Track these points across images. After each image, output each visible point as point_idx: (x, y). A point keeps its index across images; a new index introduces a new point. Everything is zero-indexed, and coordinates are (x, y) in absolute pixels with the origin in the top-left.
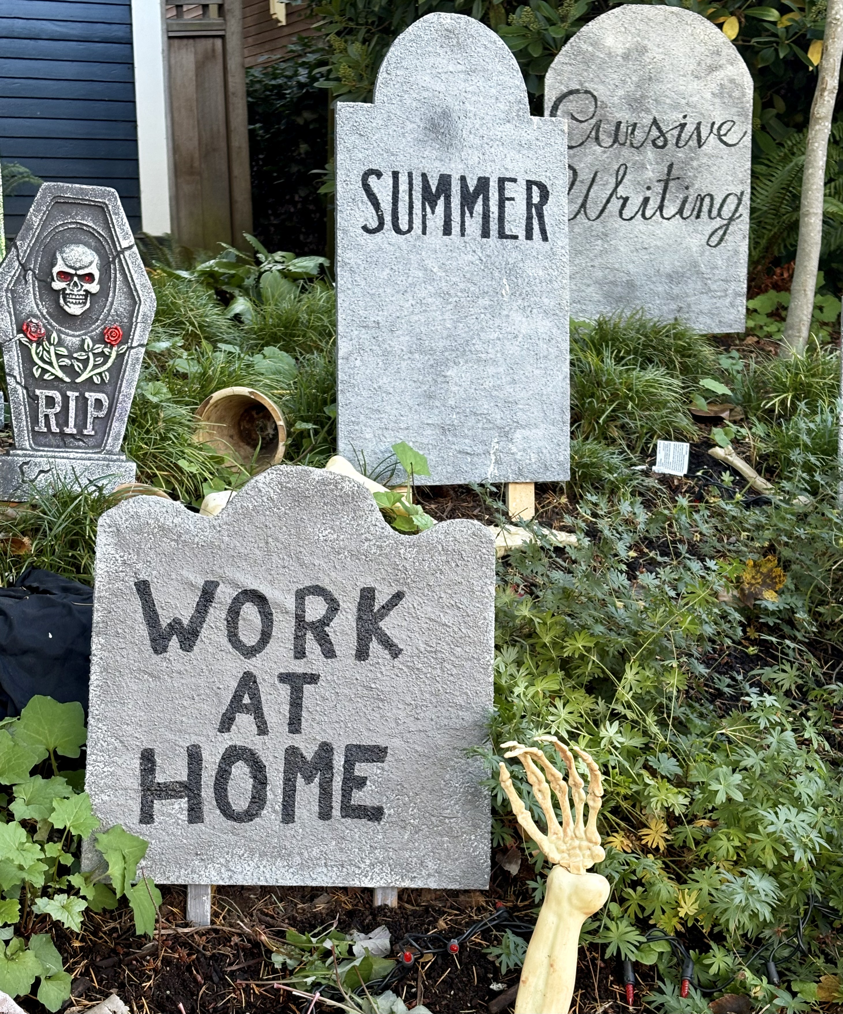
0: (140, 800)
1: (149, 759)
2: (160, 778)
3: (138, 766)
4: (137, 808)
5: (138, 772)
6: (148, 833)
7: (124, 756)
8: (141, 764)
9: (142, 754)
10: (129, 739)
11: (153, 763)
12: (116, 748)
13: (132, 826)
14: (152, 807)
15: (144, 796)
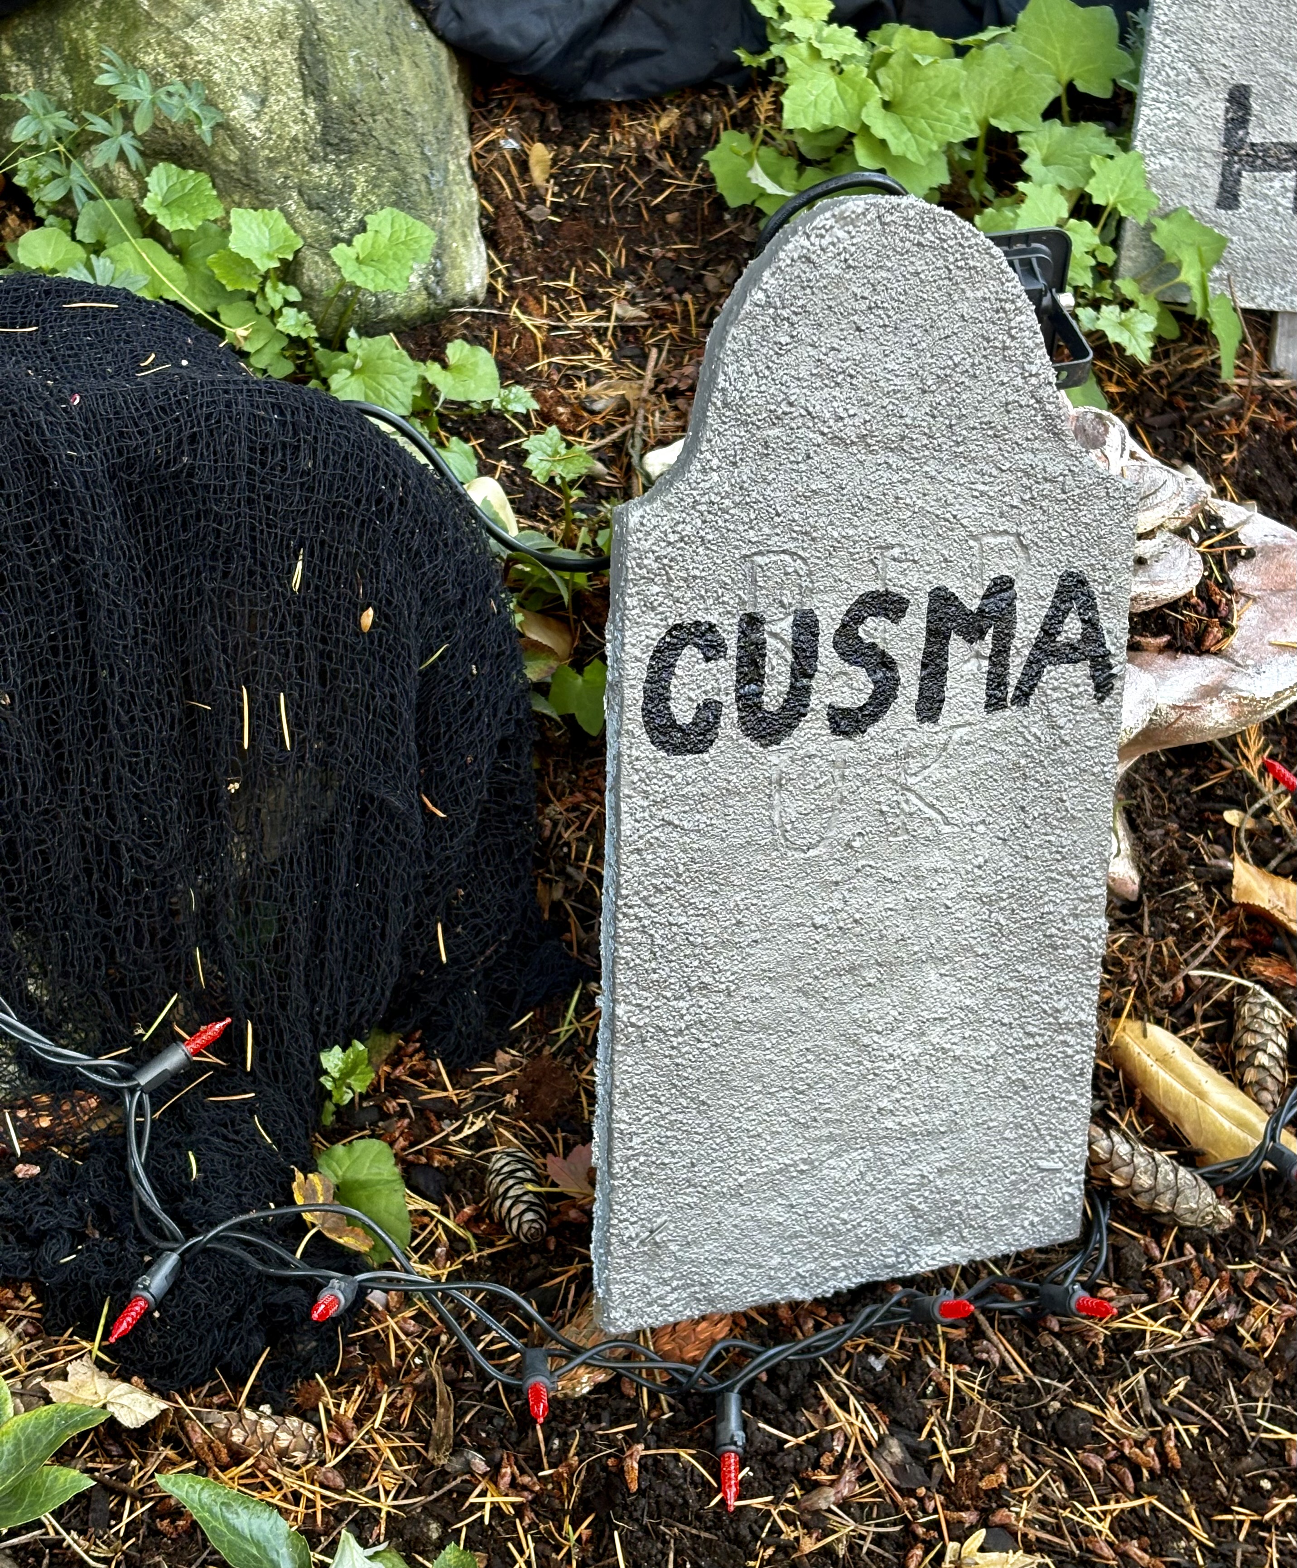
0: (1219, 169)
1: (1239, 103)
2: (1256, 136)
3: (1221, 113)
4: (1213, 181)
5: (1220, 123)
6: (1227, 223)
7: (1201, 96)
8: (1227, 111)
9: (1231, 94)
10: (1212, 66)
11: (1246, 108)
12: (1189, 80)
13: (1205, 211)
14: (1238, 182)
15: (1227, 165)
